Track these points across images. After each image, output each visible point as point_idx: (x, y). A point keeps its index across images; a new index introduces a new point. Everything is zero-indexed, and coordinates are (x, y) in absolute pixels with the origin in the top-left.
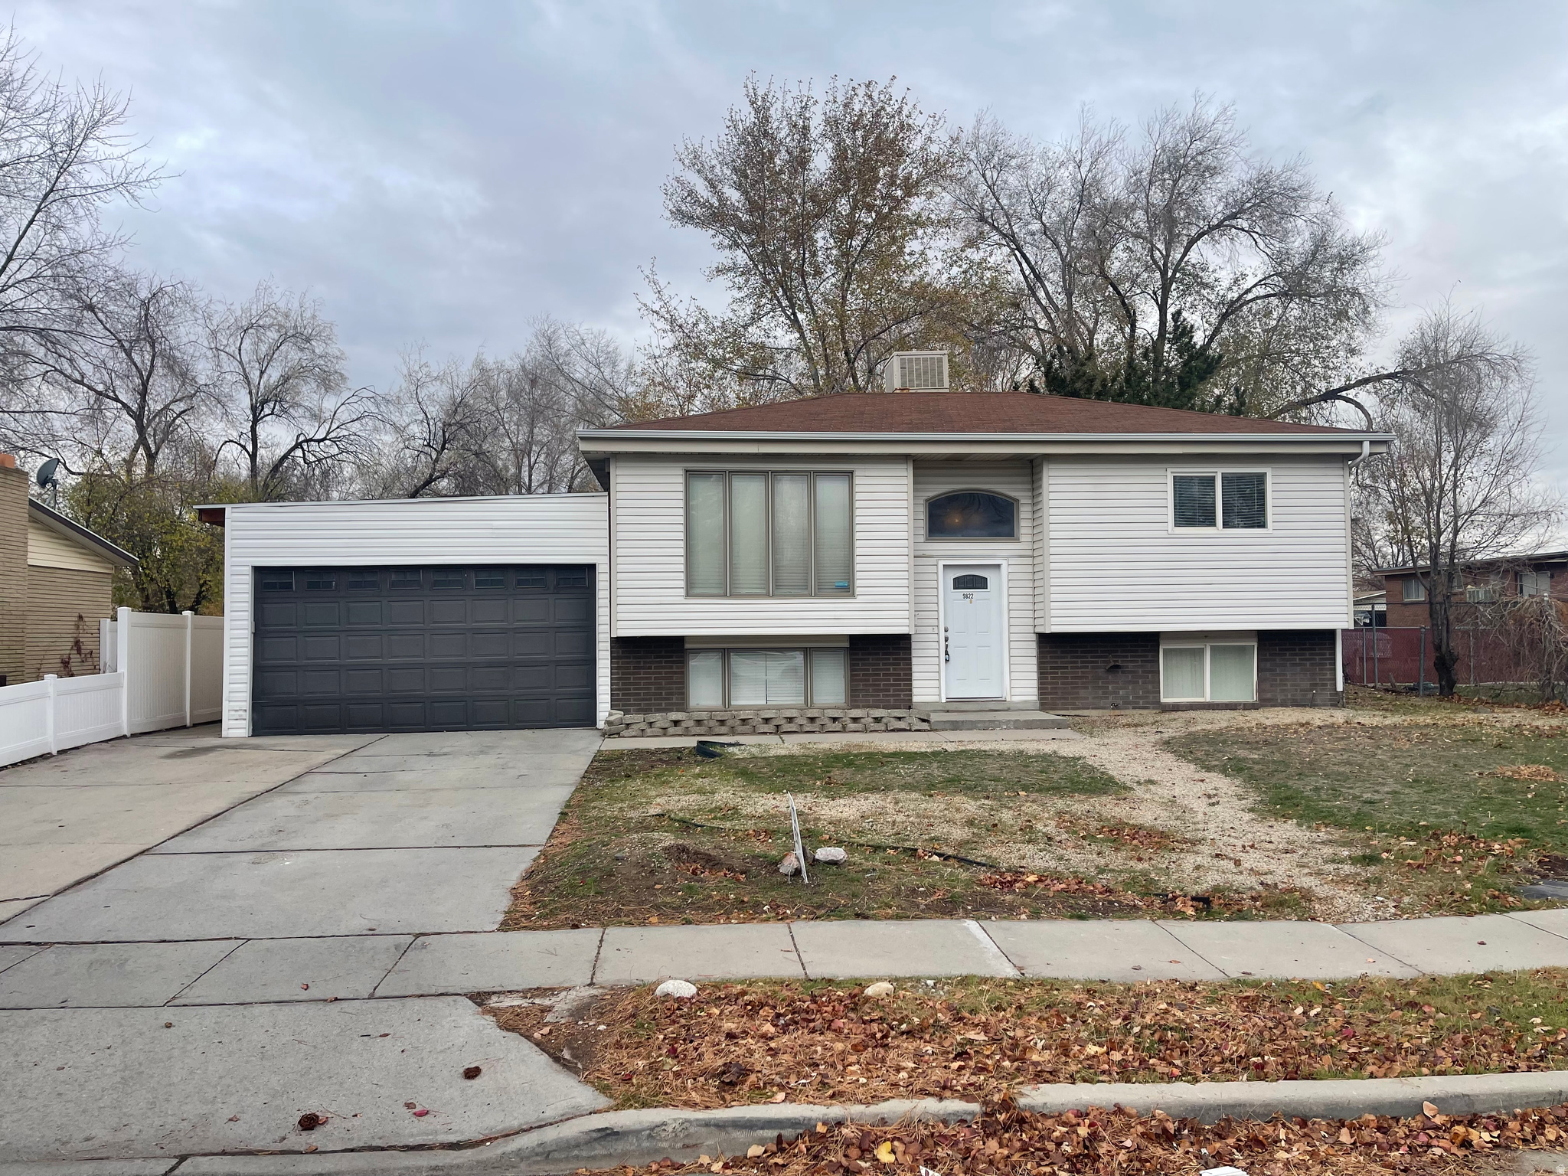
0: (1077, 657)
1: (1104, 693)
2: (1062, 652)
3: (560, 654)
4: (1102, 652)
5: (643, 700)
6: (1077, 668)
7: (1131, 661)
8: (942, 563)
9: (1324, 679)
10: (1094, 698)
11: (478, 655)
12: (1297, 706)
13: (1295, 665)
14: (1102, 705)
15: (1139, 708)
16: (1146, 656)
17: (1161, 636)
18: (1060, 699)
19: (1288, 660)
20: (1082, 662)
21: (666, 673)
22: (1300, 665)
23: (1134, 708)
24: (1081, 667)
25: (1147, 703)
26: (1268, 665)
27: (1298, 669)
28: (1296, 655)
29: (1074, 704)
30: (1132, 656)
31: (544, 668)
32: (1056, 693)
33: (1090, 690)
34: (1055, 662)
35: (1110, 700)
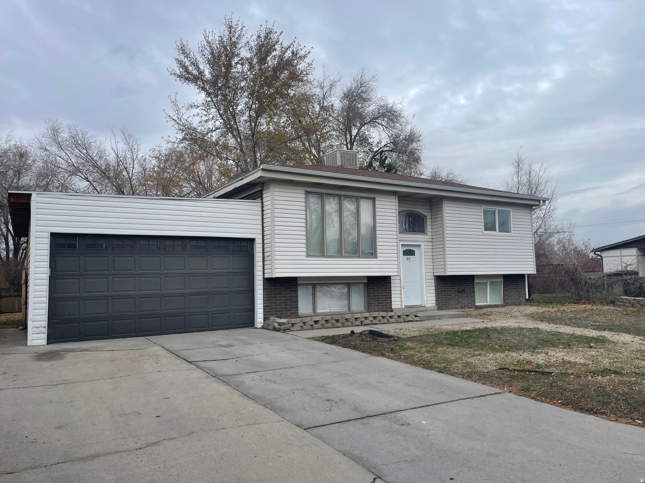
0: (449, 286)
1: (458, 302)
2: (443, 284)
3: (236, 287)
4: (457, 284)
5: (279, 311)
8: (401, 243)
9: (522, 294)
10: (455, 304)
11: (191, 289)
12: (515, 305)
14: (457, 307)
15: (469, 308)
16: (470, 286)
17: (475, 277)
18: (444, 305)
19: (512, 287)
20: (451, 288)
21: (290, 297)
22: (515, 288)
24: (450, 291)
25: (472, 305)
26: (507, 288)
28: (514, 284)
29: (448, 307)
30: (466, 286)
31: (228, 295)
32: (442, 303)
33: (454, 300)
34: (442, 289)
35: (460, 305)
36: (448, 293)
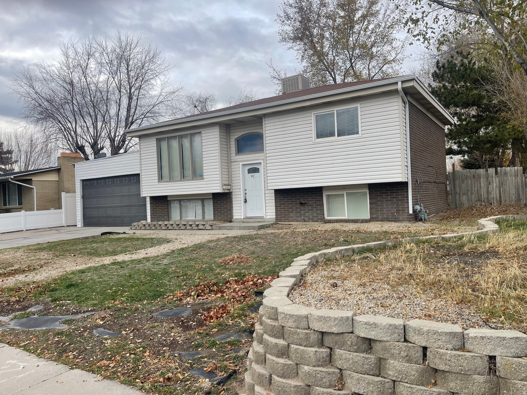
0: (289, 199)
1: (300, 215)
2: (283, 198)
4: (299, 197)
5: (159, 217)
6: (289, 204)
7: (311, 201)
8: (241, 163)
9: (404, 208)
10: (296, 217)
12: (389, 221)
13: (388, 200)
14: (299, 220)
15: (314, 221)
16: (317, 198)
17: (324, 188)
18: (283, 217)
19: (385, 198)
20: (291, 202)
21: (163, 208)
22: (390, 200)
23: (312, 221)
24: (291, 204)
25: (318, 219)
26: (374, 201)
27: (390, 203)
28: (389, 195)
29: (288, 219)
30: (311, 199)
31: (137, 207)
32: (281, 215)
33: (294, 213)
34: (281, 202)
35: (302, 218)
36: (288, 206)
